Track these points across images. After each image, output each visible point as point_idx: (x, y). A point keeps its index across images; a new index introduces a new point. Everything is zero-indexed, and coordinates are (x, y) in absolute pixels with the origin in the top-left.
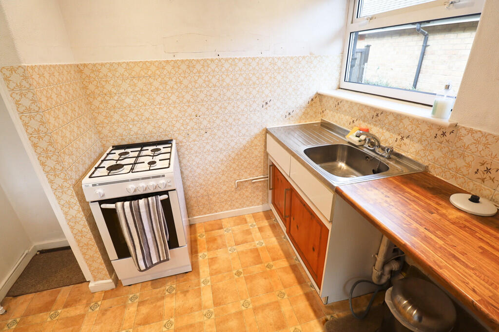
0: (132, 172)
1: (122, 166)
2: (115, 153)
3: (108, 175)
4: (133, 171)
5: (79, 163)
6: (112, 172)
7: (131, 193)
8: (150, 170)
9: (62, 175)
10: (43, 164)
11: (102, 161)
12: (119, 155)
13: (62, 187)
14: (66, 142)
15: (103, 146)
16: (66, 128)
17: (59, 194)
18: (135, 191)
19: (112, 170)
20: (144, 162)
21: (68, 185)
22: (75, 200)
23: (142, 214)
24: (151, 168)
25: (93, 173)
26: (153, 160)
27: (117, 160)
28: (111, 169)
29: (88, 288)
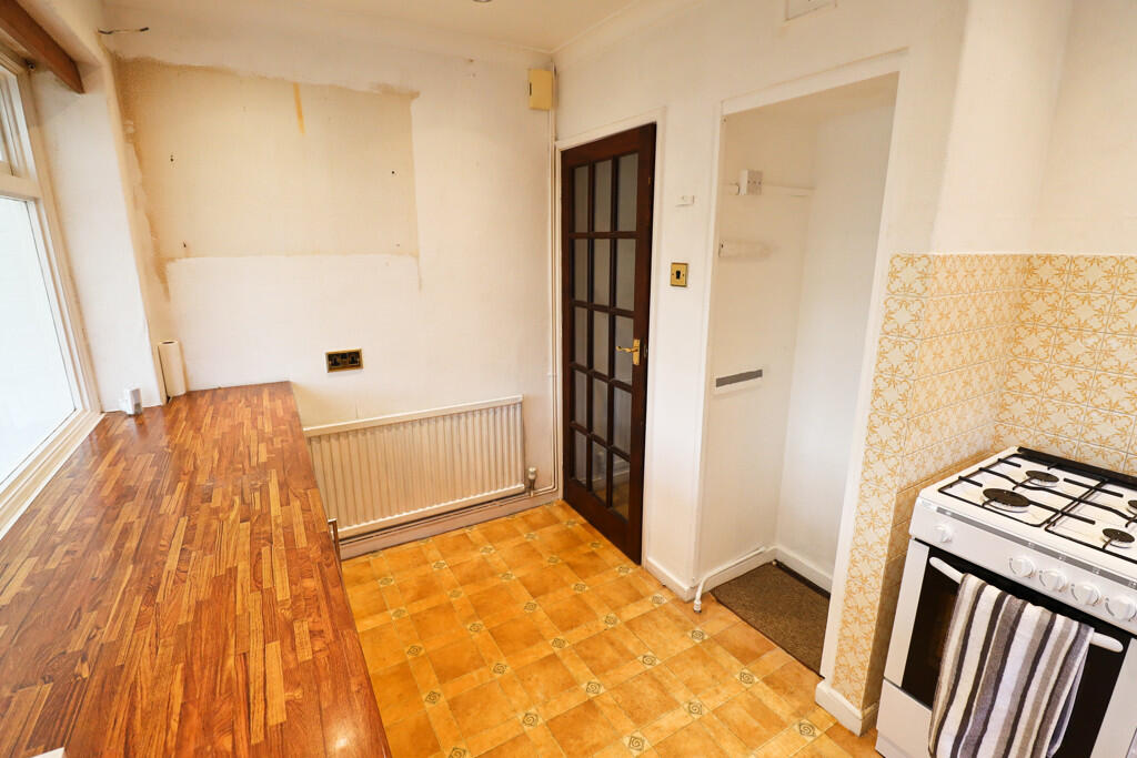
0: (1046, 530)
1: (1025, 502)
2: (1019, 466)
3: (983, 507)
4: (1051, 528)
5: (931, 452)
6: (992, 503)
7: (1018, 576)
8: (1103, 550)
9: (892, 462)
10: (872, 429)
11: (981, 470)
12: (1028, 473)
13: (879, 481)
14: (930, 405)
15: (997, 438)
16: (943, 379)
17: (868, 492)
18: (1030, 576)
19: (995, 500)
20: (1093, 522)
21: (891, 485)
22: (888, 517)
23: (1016, 638)
24: (1108, 548)
25: (951, 485)
26: (1126, 530)
27: (1018, 485)
28: (994, 495)
29: (815, 687)
